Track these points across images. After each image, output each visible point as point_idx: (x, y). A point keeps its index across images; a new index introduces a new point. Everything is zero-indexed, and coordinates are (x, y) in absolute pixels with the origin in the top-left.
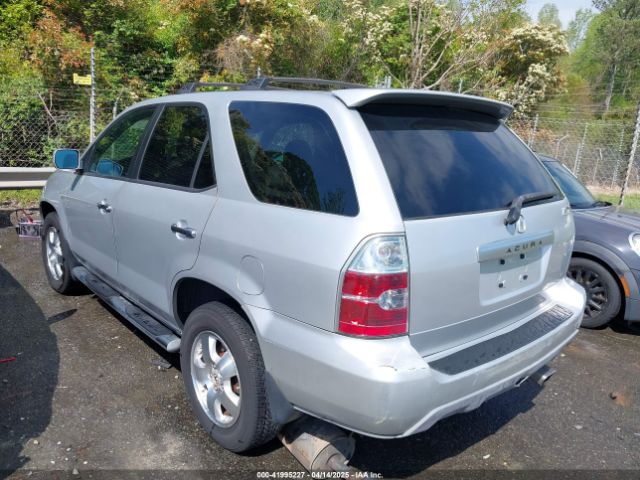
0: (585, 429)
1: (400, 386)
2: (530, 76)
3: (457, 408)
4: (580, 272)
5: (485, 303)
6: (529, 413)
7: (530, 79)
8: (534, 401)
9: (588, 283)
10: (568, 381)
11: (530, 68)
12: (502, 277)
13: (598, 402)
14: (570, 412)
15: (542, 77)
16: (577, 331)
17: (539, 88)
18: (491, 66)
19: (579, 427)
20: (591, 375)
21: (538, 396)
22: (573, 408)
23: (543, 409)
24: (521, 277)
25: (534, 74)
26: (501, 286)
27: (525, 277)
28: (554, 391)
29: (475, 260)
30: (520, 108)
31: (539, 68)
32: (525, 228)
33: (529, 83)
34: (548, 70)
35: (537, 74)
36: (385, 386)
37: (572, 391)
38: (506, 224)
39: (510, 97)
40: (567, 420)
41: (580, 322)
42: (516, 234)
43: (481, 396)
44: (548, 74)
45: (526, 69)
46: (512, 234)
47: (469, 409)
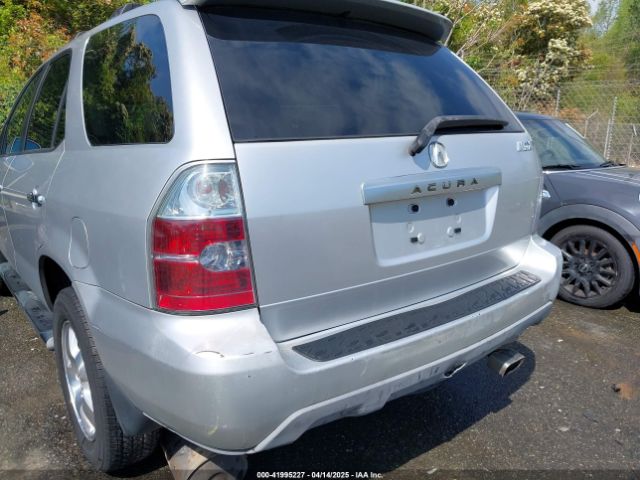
0: (573, 431)
1: (229, 379)
2: (551, 52)
3: (340, 409)
4: (583, 242)
5: (386, 262)
6: (502, 412)
7: (551, 55)
8: (512, 397)
9: (594, 254)
10: (561, 371)
11: (550, 44)
12: (416, 228)
13: (596, 397)
14: (556, 409)
15: (563, 52)
16: (550, 303)
17: (561, 64)
18: (507, 45)
19: (565, 429)
20: (592, 363)
21: (520, 390)
22: (561, 405)
23: (521, 408)
24: (449, 230)
25: (555, 50)
26: (414, 240)
27: (458, 231)
28: (540, 384)
29: (360, 201)
30: (542, 87)
31: (560, 43)
32: (447, 160)
33: (550, 60)
34: (569, 44)
35: (558, 49)
36: (208, 380)
37: (564, 383)
38: (413, 154)
39: (530, 75)
40: (550, 420)
41: (554, 292)
42: (432, 169)
43: (380, 391)
44: (568, 49)
45: (546, 46)
46: (426, 168)
47: (363, 411)
